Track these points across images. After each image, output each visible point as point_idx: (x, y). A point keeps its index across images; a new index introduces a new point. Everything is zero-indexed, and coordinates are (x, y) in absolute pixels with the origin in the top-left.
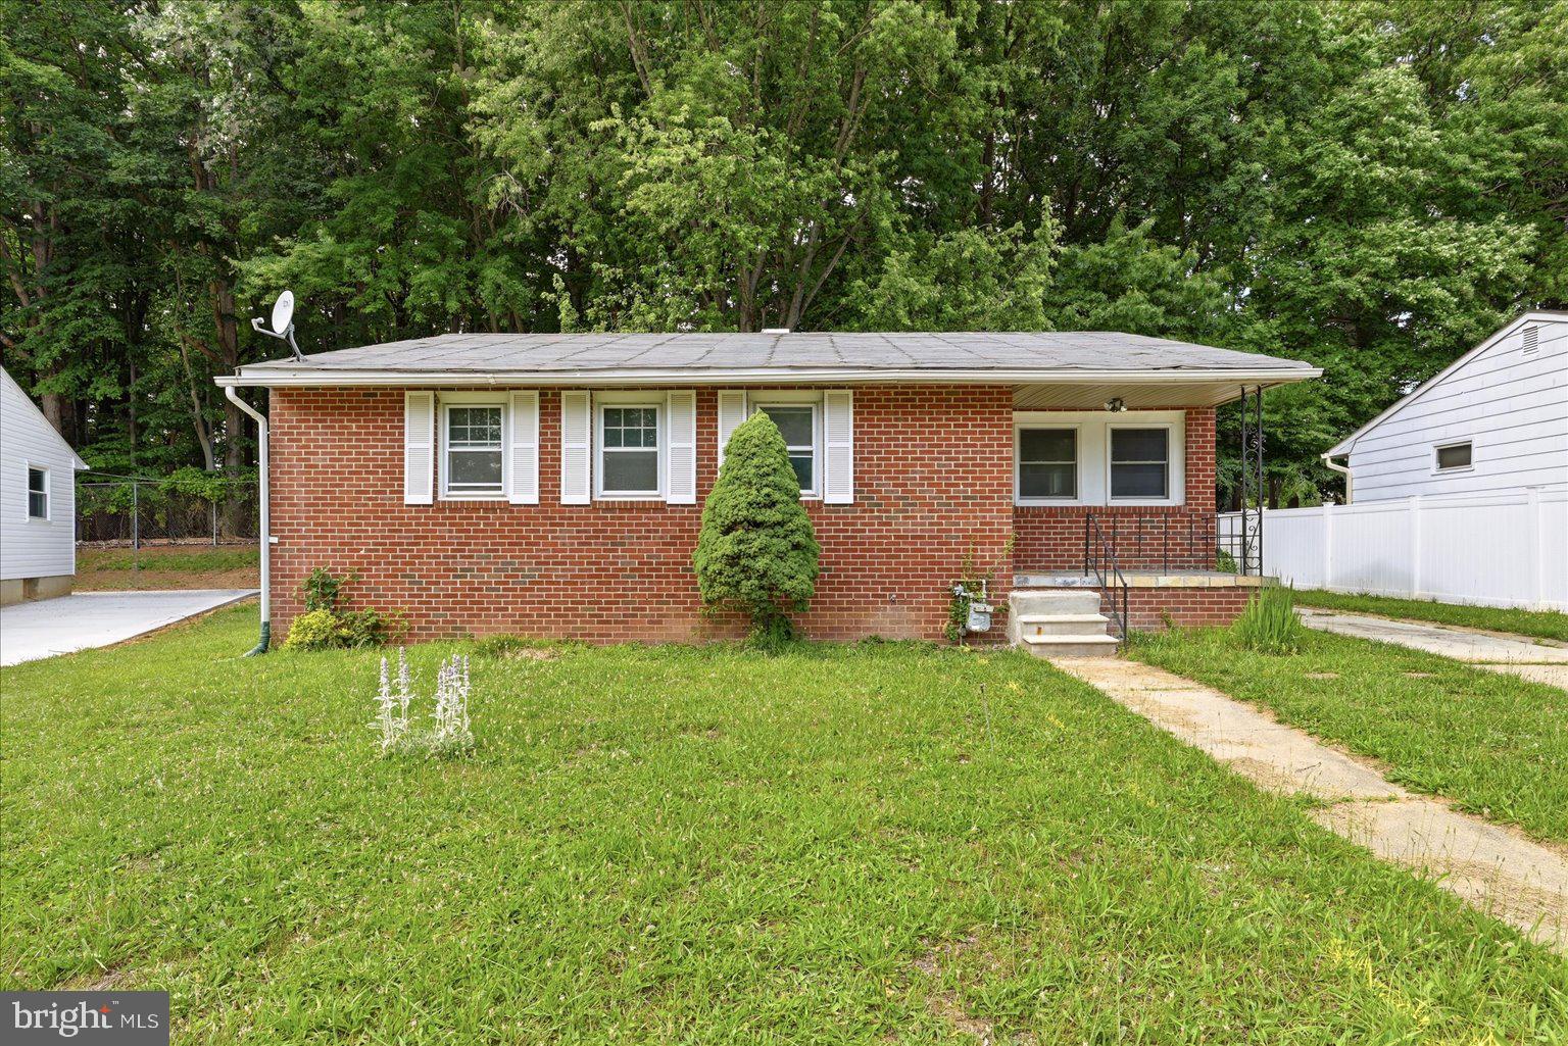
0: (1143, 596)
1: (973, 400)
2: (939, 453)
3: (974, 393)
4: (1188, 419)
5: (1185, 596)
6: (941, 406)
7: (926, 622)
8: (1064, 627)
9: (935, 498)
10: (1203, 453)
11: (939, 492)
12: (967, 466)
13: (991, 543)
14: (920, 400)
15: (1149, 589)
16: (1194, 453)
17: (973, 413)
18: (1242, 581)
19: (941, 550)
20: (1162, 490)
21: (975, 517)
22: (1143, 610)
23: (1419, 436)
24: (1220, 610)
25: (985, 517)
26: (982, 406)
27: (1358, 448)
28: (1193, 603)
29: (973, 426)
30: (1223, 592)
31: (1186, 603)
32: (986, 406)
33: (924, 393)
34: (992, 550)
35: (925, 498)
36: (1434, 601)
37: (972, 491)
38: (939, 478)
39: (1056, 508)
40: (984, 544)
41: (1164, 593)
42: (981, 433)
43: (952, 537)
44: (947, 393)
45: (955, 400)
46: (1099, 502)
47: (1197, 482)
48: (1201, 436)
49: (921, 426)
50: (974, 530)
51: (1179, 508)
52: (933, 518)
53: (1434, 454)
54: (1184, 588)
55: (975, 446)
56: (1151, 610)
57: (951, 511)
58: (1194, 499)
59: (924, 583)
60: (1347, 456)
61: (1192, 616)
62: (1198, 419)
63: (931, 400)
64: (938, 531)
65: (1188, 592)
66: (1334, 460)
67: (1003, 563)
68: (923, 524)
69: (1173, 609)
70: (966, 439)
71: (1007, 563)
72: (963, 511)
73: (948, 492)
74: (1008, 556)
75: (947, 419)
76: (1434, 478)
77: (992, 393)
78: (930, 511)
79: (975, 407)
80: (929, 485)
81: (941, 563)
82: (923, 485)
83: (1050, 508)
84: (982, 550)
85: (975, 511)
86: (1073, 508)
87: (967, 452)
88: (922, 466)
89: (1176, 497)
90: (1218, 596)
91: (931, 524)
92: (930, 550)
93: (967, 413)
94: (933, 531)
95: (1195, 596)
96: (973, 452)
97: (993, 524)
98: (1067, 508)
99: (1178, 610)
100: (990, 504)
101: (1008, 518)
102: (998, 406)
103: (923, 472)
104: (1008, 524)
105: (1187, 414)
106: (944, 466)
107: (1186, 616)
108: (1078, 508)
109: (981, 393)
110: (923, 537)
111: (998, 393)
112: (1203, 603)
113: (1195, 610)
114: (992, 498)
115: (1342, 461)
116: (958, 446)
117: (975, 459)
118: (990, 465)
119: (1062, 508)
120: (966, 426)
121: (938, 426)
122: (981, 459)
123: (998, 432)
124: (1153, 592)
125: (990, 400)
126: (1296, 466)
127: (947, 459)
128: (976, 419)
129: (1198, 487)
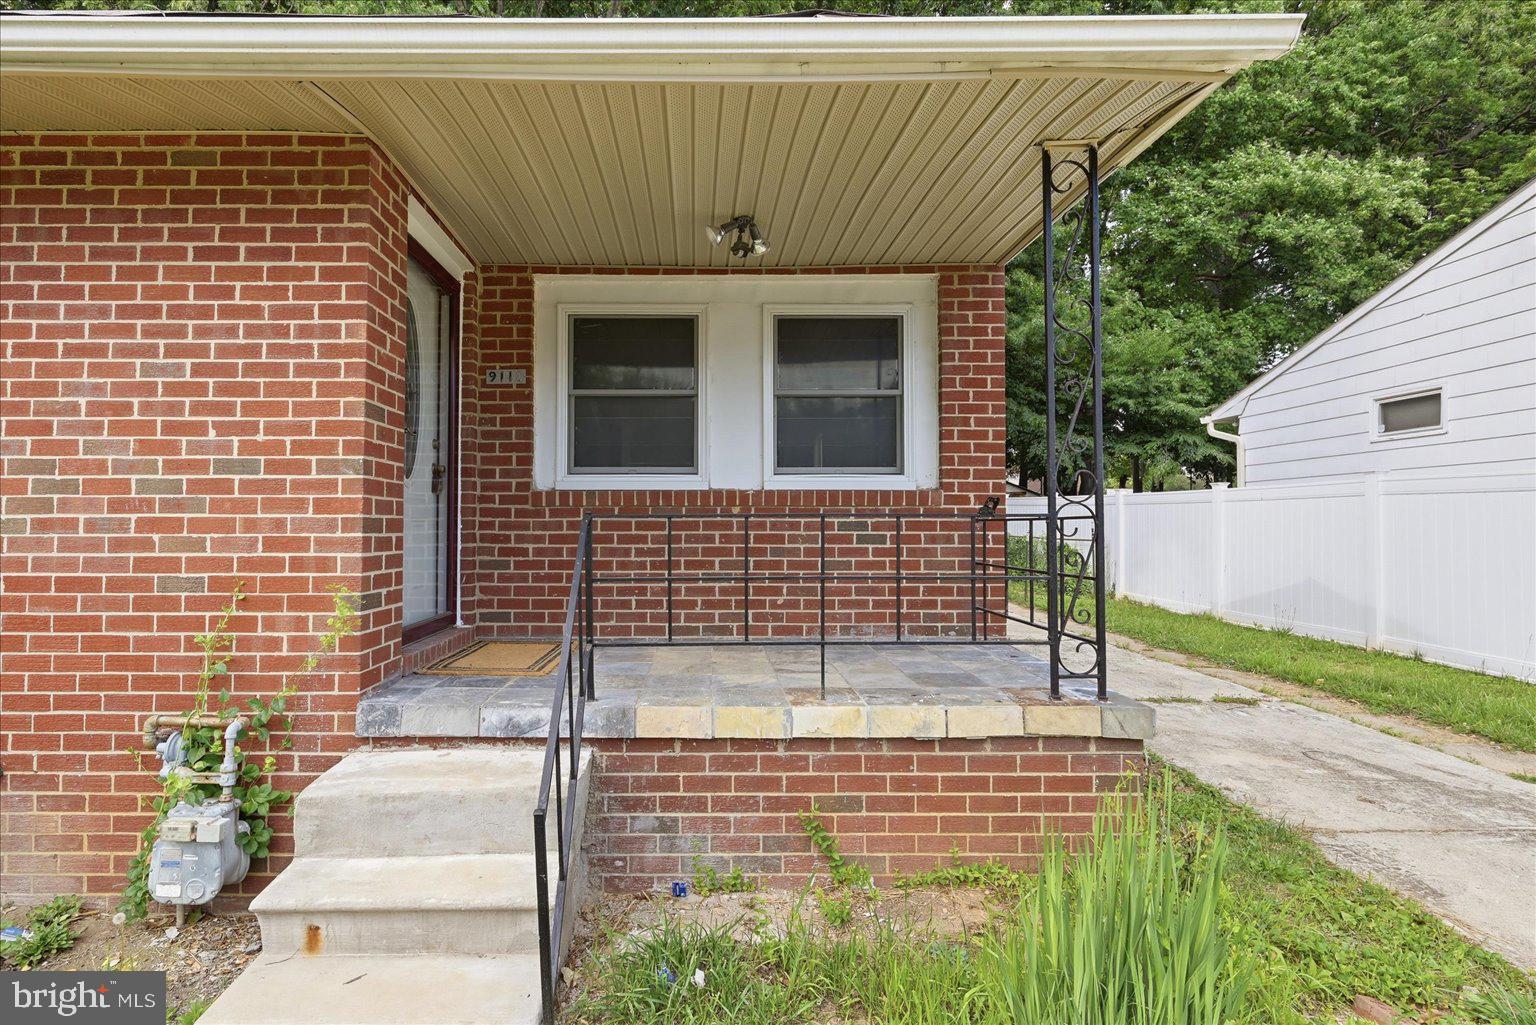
0: (750, 763)
1: (254, 178)
2: (148, 332)
3: (258, 158)
4: (944, 290)
5: (875, 763)
6: (159, 197)
7: (98, 842)
8: (399, 925)
9: (132, 467)
10: (977, 370)
11: (145, 447)
12: (231, 370)
13: (295, 604)
14: (98, 178)
15: (768, 743)
16: (956, 370)
17: (252, 215)
18: (1048, 720)
19: (146, 623)
20: (889, 456)
21: (250, 525)
22: (750, 805)
23: (1349, 386)
24: (979, 804)
25: (279, 525)
26: (278, 197)
27: (1254, 407)
28: (901, 784)
29: (252, 254)
30: (988, 751)
31: (878, 784)
32: (294, 197)
33: (110, 158)
34: (301, 623)
35: (101, 467)
36: (1418, 658)
37: (245, 447)
38: (146, 408)
39: (641, 493)
40: (276, 605)
41: (813, 755)
42: (274, 274)
43: (180, 585)
44: (178, 158)
45: (203, 177)
46: (747, 482)
47: (963, 435)
48: (974, 332)
49: (96, 254)
50: (247, 564)
51: (923, 494)
52: (123, 525)
53: (1375, 411)
54: (873, 742)
55: (256, 312)
56: (774, 805)
57: (179, 506)
58: (956, 474)
59: (94, 722)
60: (1236, 419)
61: (895, 825)
62: (965, 293)
63: (130, 178)
64: (139, 564)
65: (886, 752)
66: (1219, 426)
67: (330, 664)
68: (96, 545)
69: (839, 804)
70: (228, 293)
71: (345, 663)
72: (216, 506)
73: (174, 448)
74: (345, 643)
75: (175, 235)
76: (1376, 447)
77: (310, 159)
78: (115, 506)
79: (260, 197)
80: (115, 428)
81: (144, 663)
82: (97, 428)
83: (629, 494)
84: (270, 624)
85: (249, 507)
86: (680, 494)
87: (232, 331)
88: (95, 370)
89: (919, 468)
90: (975, 764)
91: (118, 545)
92: (113, 624)
93: (234, 215)
94: (122, 565)
95: (906, 763)
96: (251, 332)
97: (303, 544)
98: (667, 494)
99: (854, 804)
100: (297, 486)
101: (347, 525)
102: (328, 197)
103: (98, 389)
104: (349, 545)
105: (942, 281)
106: (163, 370)
107: (875, 824)
108: (692, 494)
109: (278, 159)
110: (92, 584)
111: (329, 158)
112: (929, 784)
113: (906, 804)
114: (304, 467)
115: (1230, 425)
116: (206, 313)
117: (254, 351)
118: (300, 370)
119: (655, 494)
120: (232, 254)
121: (147, 253)
122: (273, 350)
123: (326, 274)
124: (781, 752)
125: (305, 178)
126: (1159, 442)
127: (171, 352)
128: (259, 235)
129: (966, 448)
